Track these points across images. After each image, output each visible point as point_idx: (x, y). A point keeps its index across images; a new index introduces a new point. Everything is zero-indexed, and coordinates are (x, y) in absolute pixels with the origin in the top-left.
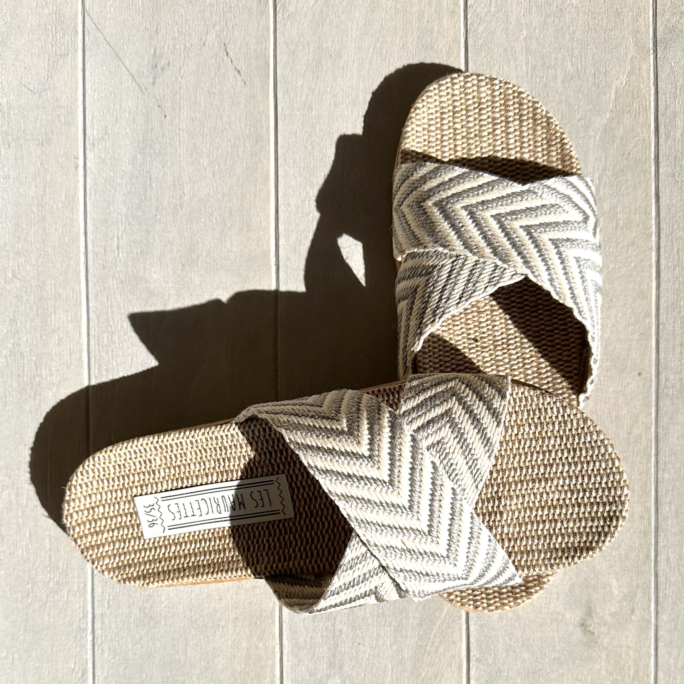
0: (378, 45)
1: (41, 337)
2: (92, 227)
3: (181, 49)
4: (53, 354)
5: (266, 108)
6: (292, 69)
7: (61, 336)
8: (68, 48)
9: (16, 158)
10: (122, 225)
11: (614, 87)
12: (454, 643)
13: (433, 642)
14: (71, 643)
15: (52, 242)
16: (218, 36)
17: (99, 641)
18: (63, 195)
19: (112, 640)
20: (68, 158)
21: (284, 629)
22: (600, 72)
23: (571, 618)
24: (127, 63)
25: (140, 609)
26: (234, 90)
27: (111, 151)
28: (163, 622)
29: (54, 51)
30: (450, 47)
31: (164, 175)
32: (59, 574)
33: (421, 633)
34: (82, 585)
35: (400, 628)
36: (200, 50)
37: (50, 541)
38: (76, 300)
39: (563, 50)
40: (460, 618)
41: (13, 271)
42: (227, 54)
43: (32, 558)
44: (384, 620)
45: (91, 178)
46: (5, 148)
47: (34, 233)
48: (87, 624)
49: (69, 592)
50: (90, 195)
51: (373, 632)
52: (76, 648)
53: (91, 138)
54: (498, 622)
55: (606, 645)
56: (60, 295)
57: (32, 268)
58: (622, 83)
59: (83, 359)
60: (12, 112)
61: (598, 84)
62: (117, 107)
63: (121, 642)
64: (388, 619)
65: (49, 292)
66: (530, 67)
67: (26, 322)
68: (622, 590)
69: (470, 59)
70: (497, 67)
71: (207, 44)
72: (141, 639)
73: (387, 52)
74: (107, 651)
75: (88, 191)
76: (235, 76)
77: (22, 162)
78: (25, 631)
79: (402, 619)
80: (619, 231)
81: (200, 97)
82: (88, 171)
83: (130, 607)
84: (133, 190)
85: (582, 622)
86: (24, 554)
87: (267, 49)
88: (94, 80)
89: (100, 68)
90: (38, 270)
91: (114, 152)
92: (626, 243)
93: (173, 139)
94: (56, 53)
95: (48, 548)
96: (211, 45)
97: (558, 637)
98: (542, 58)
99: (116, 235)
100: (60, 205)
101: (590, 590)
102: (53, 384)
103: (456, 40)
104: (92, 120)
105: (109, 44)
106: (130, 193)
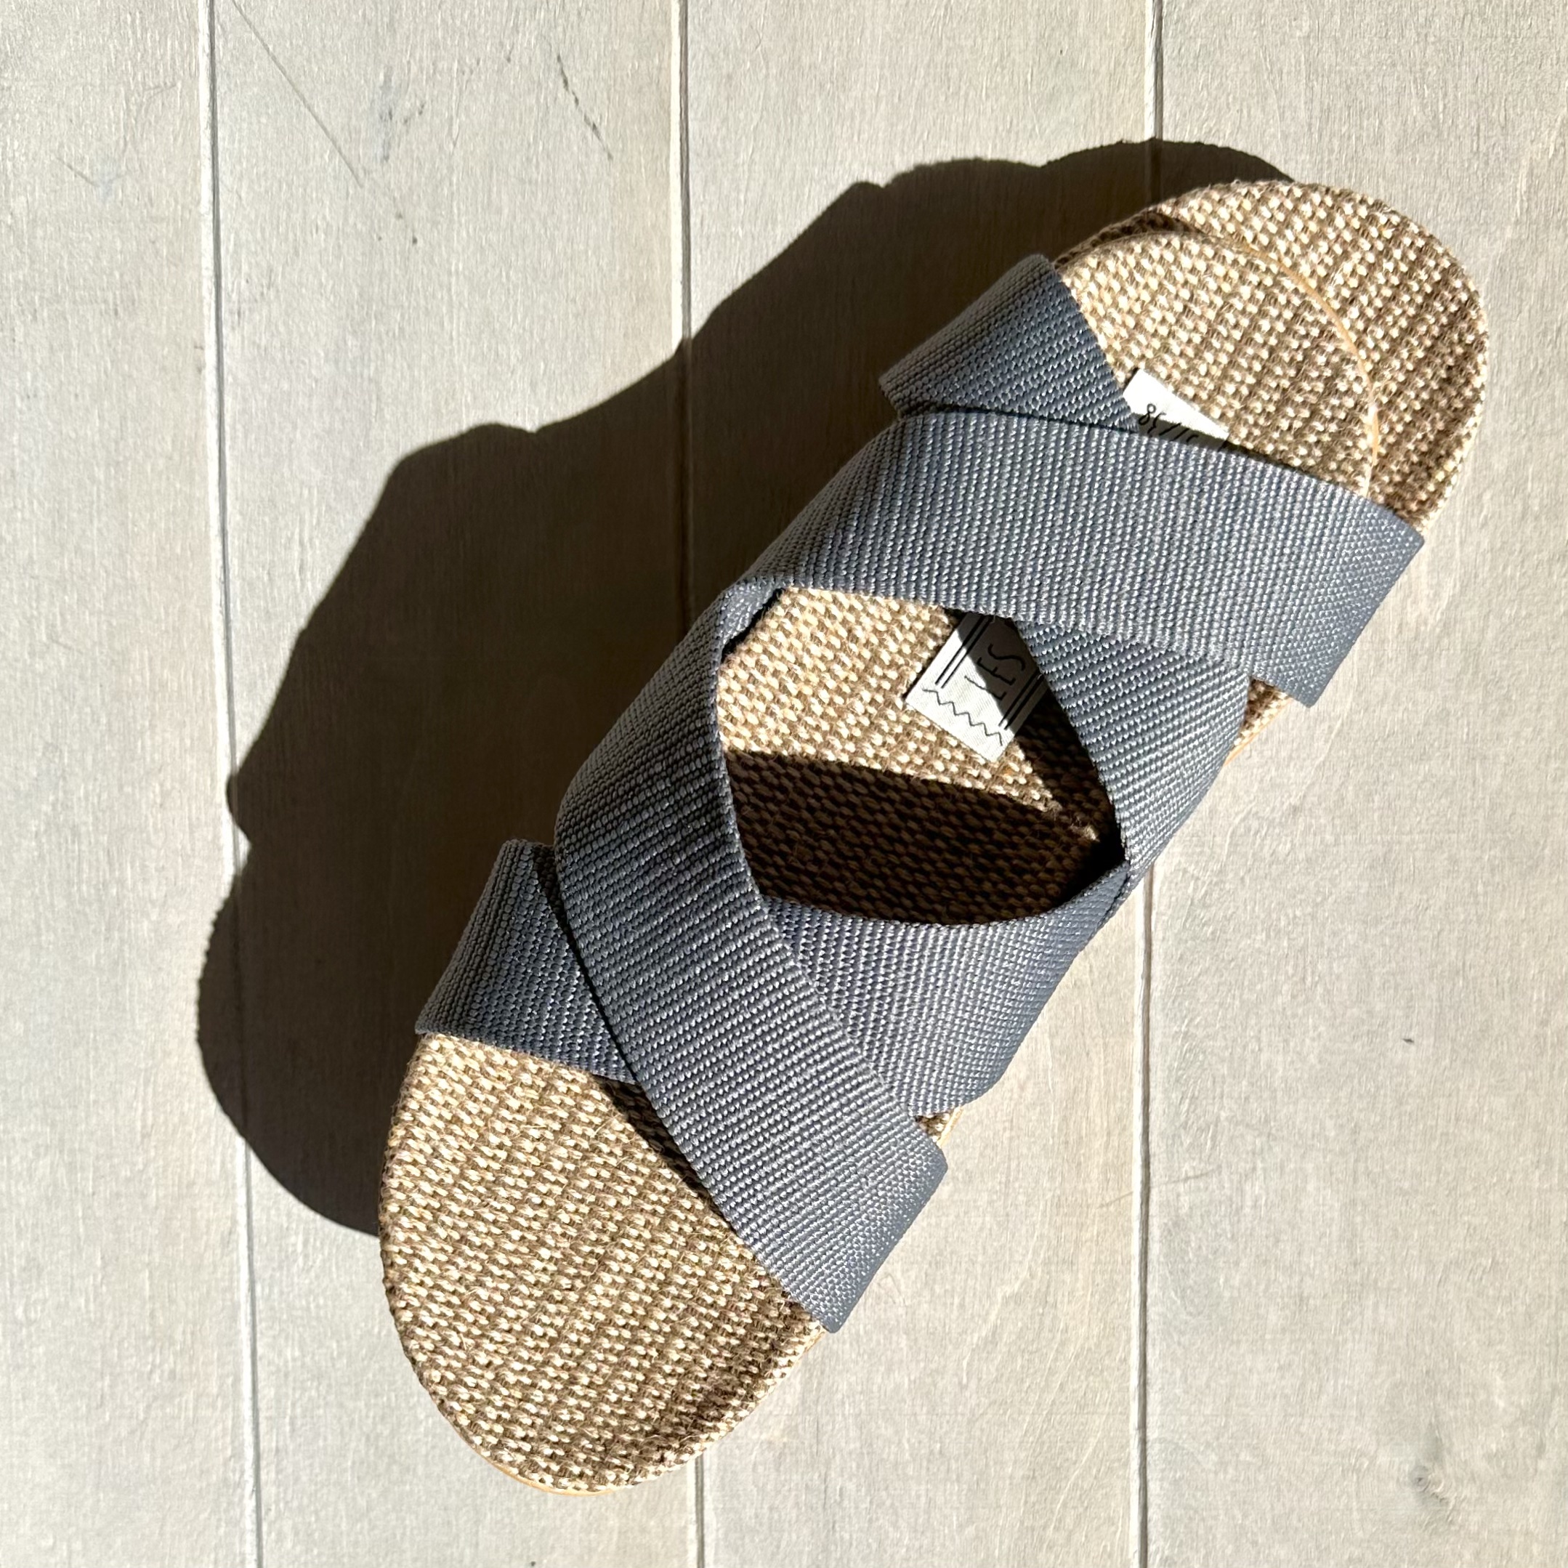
0: (939, 58)
1: (121, 788)
2: (238, 517)
3: (450, 69)
4: (151, 829)
5: (662, 220)
6: (725, 120)
7: (168, 785)
8: (173, 67)
9: (51, 347)
10: (311, 511)
11: (1525, 162)
12: (1111, 1521)
13: (1060, 1521)
14: (203, 1516)
15: (143, 555)
16: (541, 37)
17: (272, 1514)
18: (169, 439)
19: (301, 1509)
20: (179, 345)
21: (707, 1488)
22: (1491, 123)
23: (1392, 1463)
24: (320, 109)
25: (368, 1438)
26: (583, 174)
27: (282, 329)
28: (420, 1470)
29: (139, 77)
30: (1117, 63)
31: (411, 388)
32: (175, 1354)
33: (1033, 1498)
34: (230, 1381)
35: (982, 1486)
36: (500, 71)
37: (151, 1277)
38: (203, 698)
39: (1399, 68)
40: (1126, 1464)
41: (51, 626)
42: (566, 82)
43: (109, 1317)
44: (943, 1468)
45: (235, 398)
46: (24, 323)
47: (99, 530)
48: (242, 1473)
49: (198, 1397)
50: (234, 438)
51: (918, 1497)
52: (218, 1528)
53: (234, 296)
54: (1216, 1473)
55: (1473, 1528)
56: (163, 685)
57: (95, 620)
58: (1546, 151)
59: (222, 841)
60: (40, 233)
61: (1487, 155)
62: (297, 217)
63: (323, 1514)
64: (954, 1466)
65: (138, 678)
66: (1316, 113)
67: (84, 751)
68: (1515, 1398)
69: (1166, 91)
70: (1233, 111)
71: (515, 58)
72: (369, 1509)
73: (961, 75)
74: (290, 1537)
75: (227, 428)
76: (585, 138)
77: (68, 357)
78: (97, 1486)
79: (987, 1465)
80: (1530, 525)
81: (499, 192)
82: (228, 379)
83: (342, 1433)
84: (337, 425)
85: (1417, 1474)
86: (92, 1307)
87: (663, 69)
88: (240, 151)
89: (254, 120)
90: (110, 624)
91: (290, 333)
92: (1545, 555)
93: (434, 296)
94: (144, 84)
95: (147, 1293)
96: (526, 61)
97: (1360, 1510)
98: (1348, 88)
99: (297, 537)
100: (161, 463)
101: (1439, 1398)
102: (153, 903)
103: (1133, 43)
104: (235, 252)
105: (274, 59)
106: (329, 432)
